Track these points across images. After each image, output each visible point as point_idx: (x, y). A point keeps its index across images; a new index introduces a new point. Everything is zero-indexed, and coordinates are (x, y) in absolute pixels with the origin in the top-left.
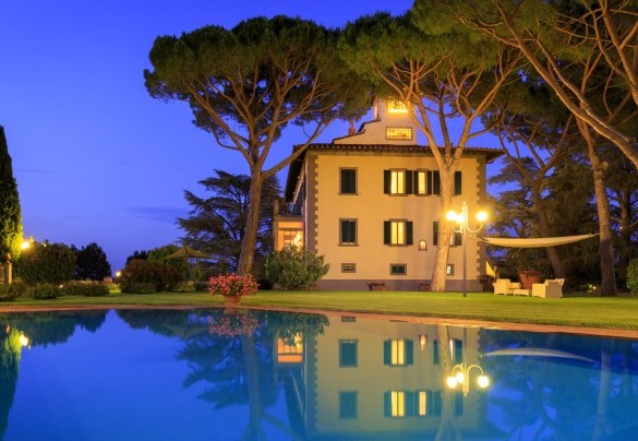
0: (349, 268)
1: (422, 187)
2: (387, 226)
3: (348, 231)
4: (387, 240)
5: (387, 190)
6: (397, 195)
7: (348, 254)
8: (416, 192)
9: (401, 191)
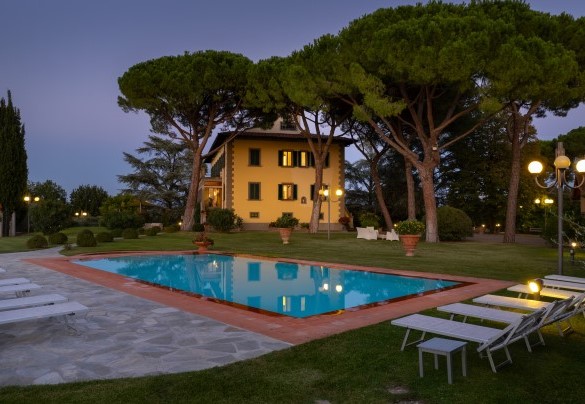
0: (254, 215)
1: (303, 163)
2: (281, 187)
3: (255, 192)
4: (281, 196)
5: (281, 163)
6: (287, 166)
7: (254, 206)
8: (300, 166)
9: (290, 164)
